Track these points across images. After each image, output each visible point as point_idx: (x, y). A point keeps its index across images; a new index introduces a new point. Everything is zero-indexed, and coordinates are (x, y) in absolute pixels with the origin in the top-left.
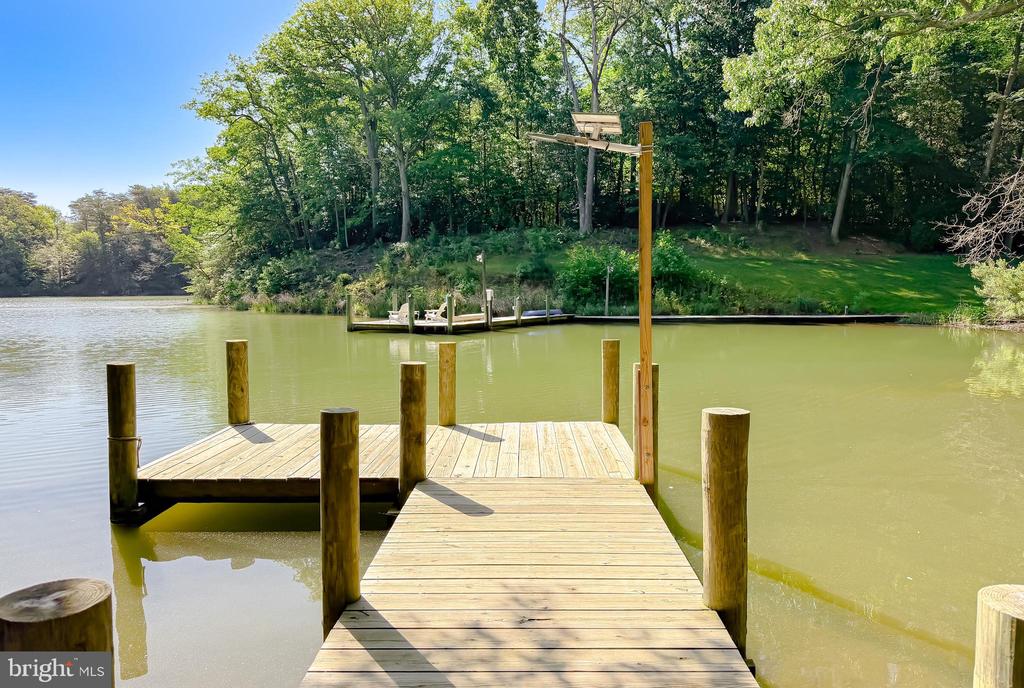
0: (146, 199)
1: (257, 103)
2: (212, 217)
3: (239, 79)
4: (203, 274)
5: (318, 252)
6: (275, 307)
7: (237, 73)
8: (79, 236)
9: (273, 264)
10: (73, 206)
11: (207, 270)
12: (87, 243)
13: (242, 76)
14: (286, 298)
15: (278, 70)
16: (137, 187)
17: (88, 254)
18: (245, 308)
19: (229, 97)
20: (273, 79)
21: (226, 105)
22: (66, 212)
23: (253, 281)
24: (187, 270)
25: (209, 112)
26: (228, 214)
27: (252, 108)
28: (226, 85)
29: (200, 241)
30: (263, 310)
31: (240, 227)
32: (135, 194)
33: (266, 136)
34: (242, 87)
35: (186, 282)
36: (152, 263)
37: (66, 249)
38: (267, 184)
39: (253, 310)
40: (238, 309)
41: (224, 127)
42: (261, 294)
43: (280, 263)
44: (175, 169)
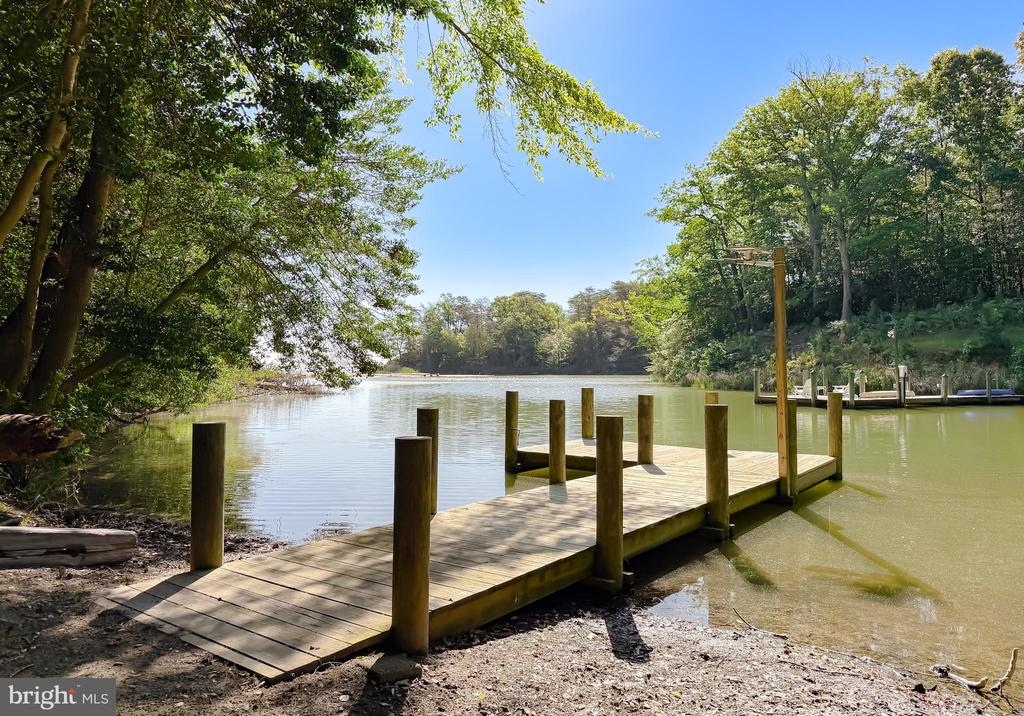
0: (622, 291)
1: (708, 201)
2: (667, 306)
3: (693, 184)
4: (660, 355)
5: (759, 333)
6: (712, 384)
7: (692, 179)
8: (573, 326)
9: (714, 344)
10: (571, 302)
11: (665, 352)
12: (578, 331)
13: (696, 181)
14: (722, 375)
15: (727, 171)
16: (618, 283)
17: (579, 338)
18: (688, 384)
19: (683, 201)
20: (722, 179)
21: (682, 208)
22: (566, 307)
23: (697, 361)
24: (649, 352)
25: (667, 216)
26: (679, 302)
27: (704, 207)
28: (682, 191)
29: (659, 326)
30: (703, 387)
31: (690, 314)
32: (616, 289)
33: (715, 231)
34: (696, 191)
35: (648, 362)
36: (621, 347)
37: (564, 337)
38: (714, 274)
39: (695, 387)
40: (683, 385)
41: (680, 228)
42: (702, 374)
43: (719, 345)
44: (639, 268)
